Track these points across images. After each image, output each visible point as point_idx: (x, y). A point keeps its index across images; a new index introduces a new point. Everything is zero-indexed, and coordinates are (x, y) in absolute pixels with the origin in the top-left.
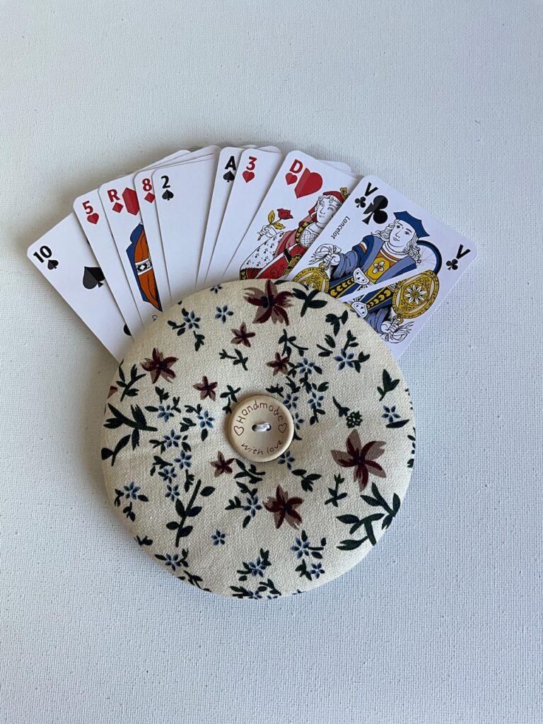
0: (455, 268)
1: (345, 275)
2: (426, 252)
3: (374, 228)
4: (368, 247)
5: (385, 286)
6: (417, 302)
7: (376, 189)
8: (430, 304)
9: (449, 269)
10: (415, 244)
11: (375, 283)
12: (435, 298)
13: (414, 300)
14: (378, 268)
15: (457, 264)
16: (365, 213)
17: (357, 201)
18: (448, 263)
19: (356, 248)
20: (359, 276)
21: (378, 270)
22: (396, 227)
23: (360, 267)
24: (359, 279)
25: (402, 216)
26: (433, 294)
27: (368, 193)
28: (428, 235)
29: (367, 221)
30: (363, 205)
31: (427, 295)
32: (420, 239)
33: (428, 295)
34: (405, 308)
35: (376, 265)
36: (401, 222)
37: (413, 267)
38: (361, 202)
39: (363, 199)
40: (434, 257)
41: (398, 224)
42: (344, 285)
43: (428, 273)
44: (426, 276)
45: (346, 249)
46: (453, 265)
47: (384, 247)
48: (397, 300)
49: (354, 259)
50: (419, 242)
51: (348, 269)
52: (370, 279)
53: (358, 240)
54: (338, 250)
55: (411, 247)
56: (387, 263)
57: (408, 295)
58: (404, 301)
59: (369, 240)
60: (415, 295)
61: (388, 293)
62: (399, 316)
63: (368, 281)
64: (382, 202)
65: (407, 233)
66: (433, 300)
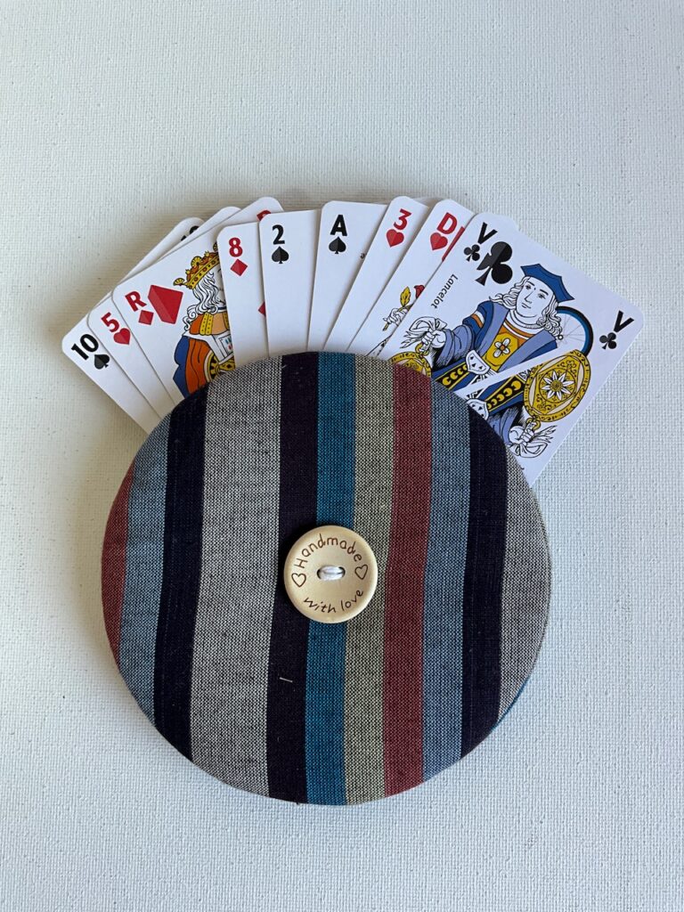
0: (613, 345)
1: (453, 361)
2: (571, 325)
3: (493, 289)
4: (485, 318)
5: (512, 376)
6: (560, 396)
7: (494, 232)
8: (579, 400)
9: (604, 348)
10: (554, 312)
11: (497, 372)
12: (585, 391)
13: (555, 394)
14: (502, 348)
15: (615, 340)
16: (479, 268)
17: (467, 251)
18: (603, 339)
19: (469, 322)
20: (474, 362)
21: (502, 352)
22: (525, 288)
23: (475, 349)
24: (474, 365)
25: (534, 271)
26: (582, 385)
27: (482, 239)
28: (573, 299)
29: (482, 280)
30: (476, 257)
31: (573, 386)
32: (561, 304)
33: (576, 386)
34: (543, 406)
35: (498, 344)
36: (533, 280)
37: (552, 346)
38: (473, 253)
39: (477, 248)
40: (582, 330)
41: (527, 284)
42: (453, 376)
43: (574, 354)
44: (569, 358)
45: (454, 322)
46: (610, 341)
47: (508, 318)
48: (530, 396)
49: (466, 337)
50: (559, 309)
51: (458, 352)
52: (491, 365)
53: (470, 309)
54: (442, 325)
55: (548, 316)
56: (514, 342)
57: (547, 388)
58: (540, 396)
59: (486, 308)
60: (557, 387)
61: (517, 385)
62: (534, 418)
63: (488, 368)
64: (504, 251)
65: (541, 296)
66: (582, 393)
